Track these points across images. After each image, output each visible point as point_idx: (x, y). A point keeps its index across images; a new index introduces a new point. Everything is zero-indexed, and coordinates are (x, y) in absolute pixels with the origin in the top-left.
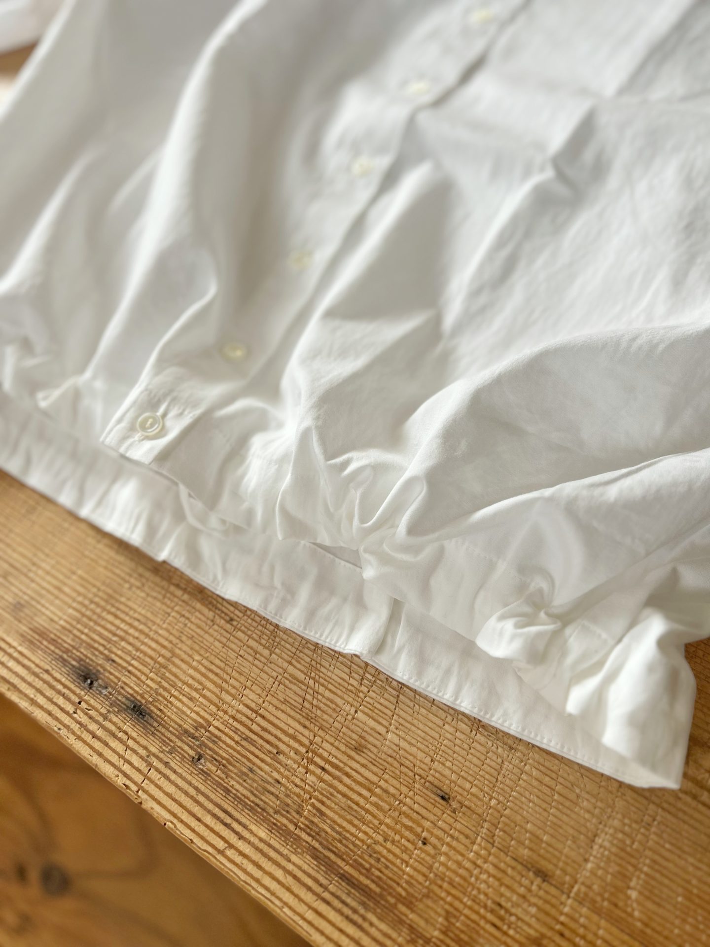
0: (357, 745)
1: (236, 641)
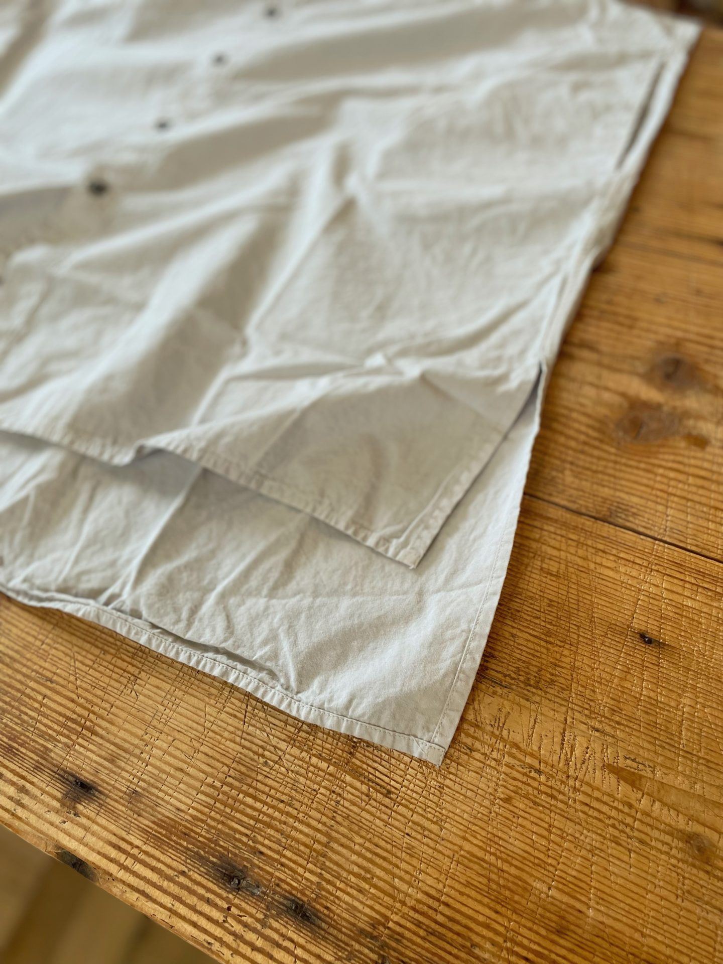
0: (558, 928)
1: (399, 817)
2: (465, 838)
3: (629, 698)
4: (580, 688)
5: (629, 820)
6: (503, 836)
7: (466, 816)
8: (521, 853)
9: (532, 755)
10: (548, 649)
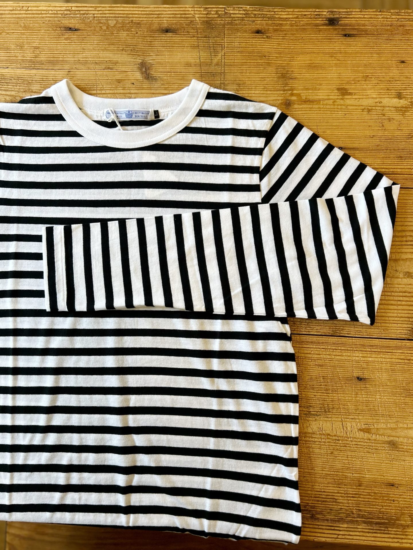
2: (323, 470)
3: (360, 403)
4: (343, 406)
5: (371, 444)
6: (334, 465)
7: (320, 463)
8: (341, 467)
9: (335, 436)
10: (328, 396)
